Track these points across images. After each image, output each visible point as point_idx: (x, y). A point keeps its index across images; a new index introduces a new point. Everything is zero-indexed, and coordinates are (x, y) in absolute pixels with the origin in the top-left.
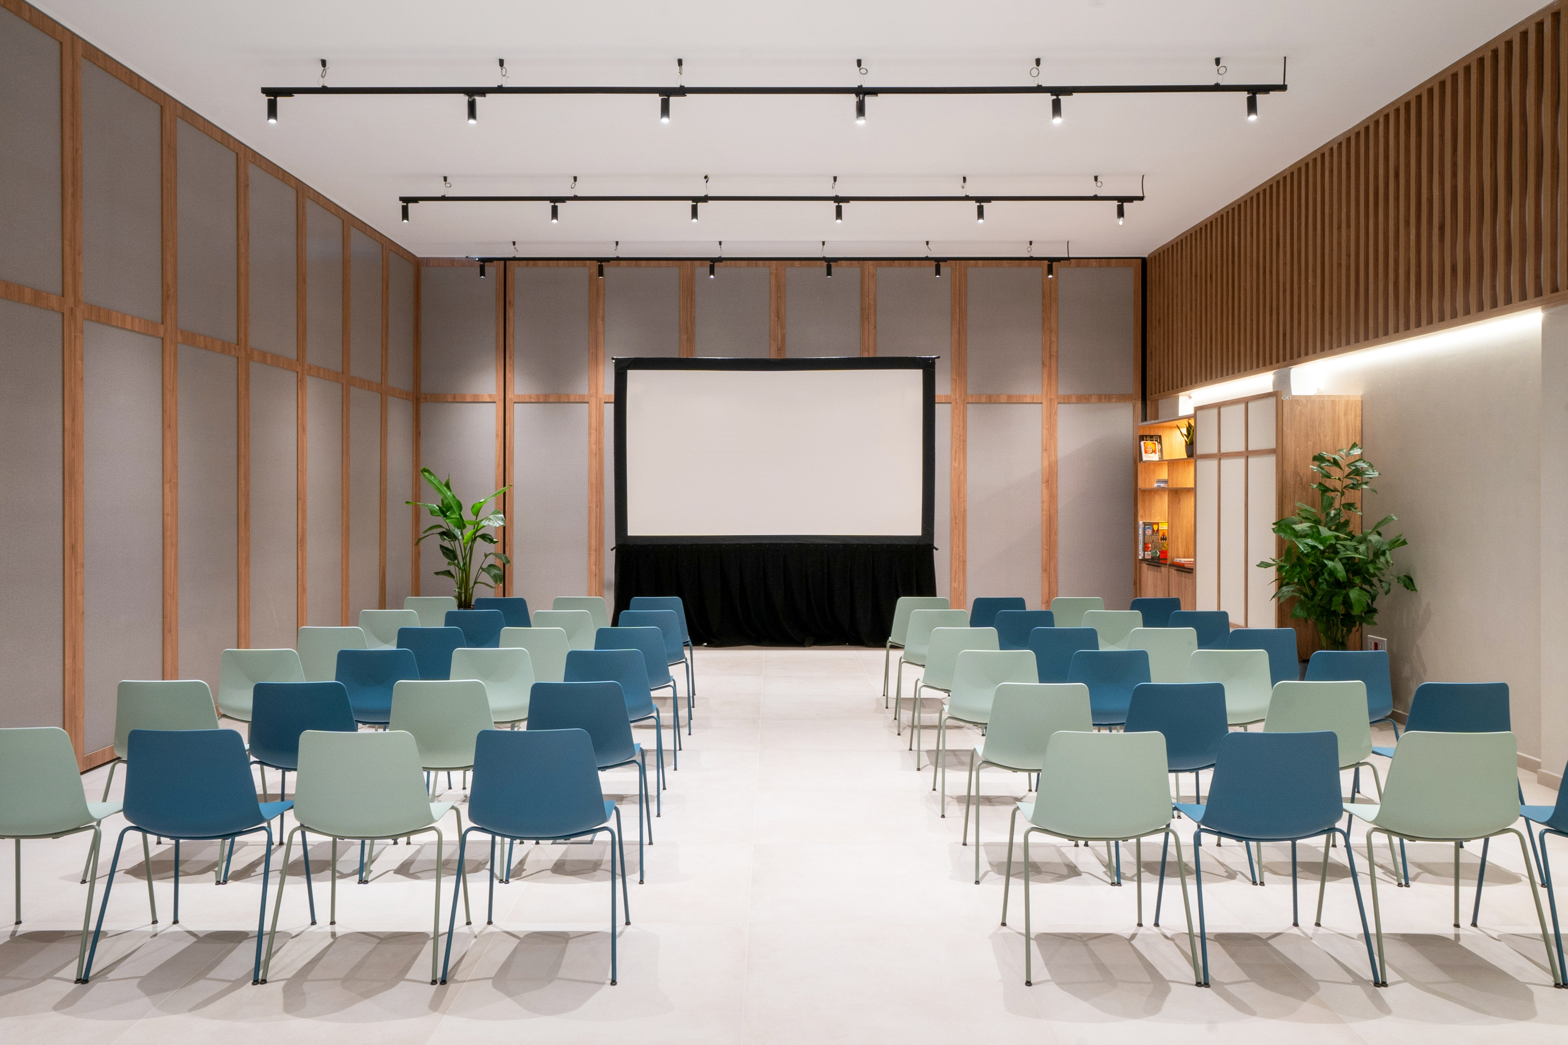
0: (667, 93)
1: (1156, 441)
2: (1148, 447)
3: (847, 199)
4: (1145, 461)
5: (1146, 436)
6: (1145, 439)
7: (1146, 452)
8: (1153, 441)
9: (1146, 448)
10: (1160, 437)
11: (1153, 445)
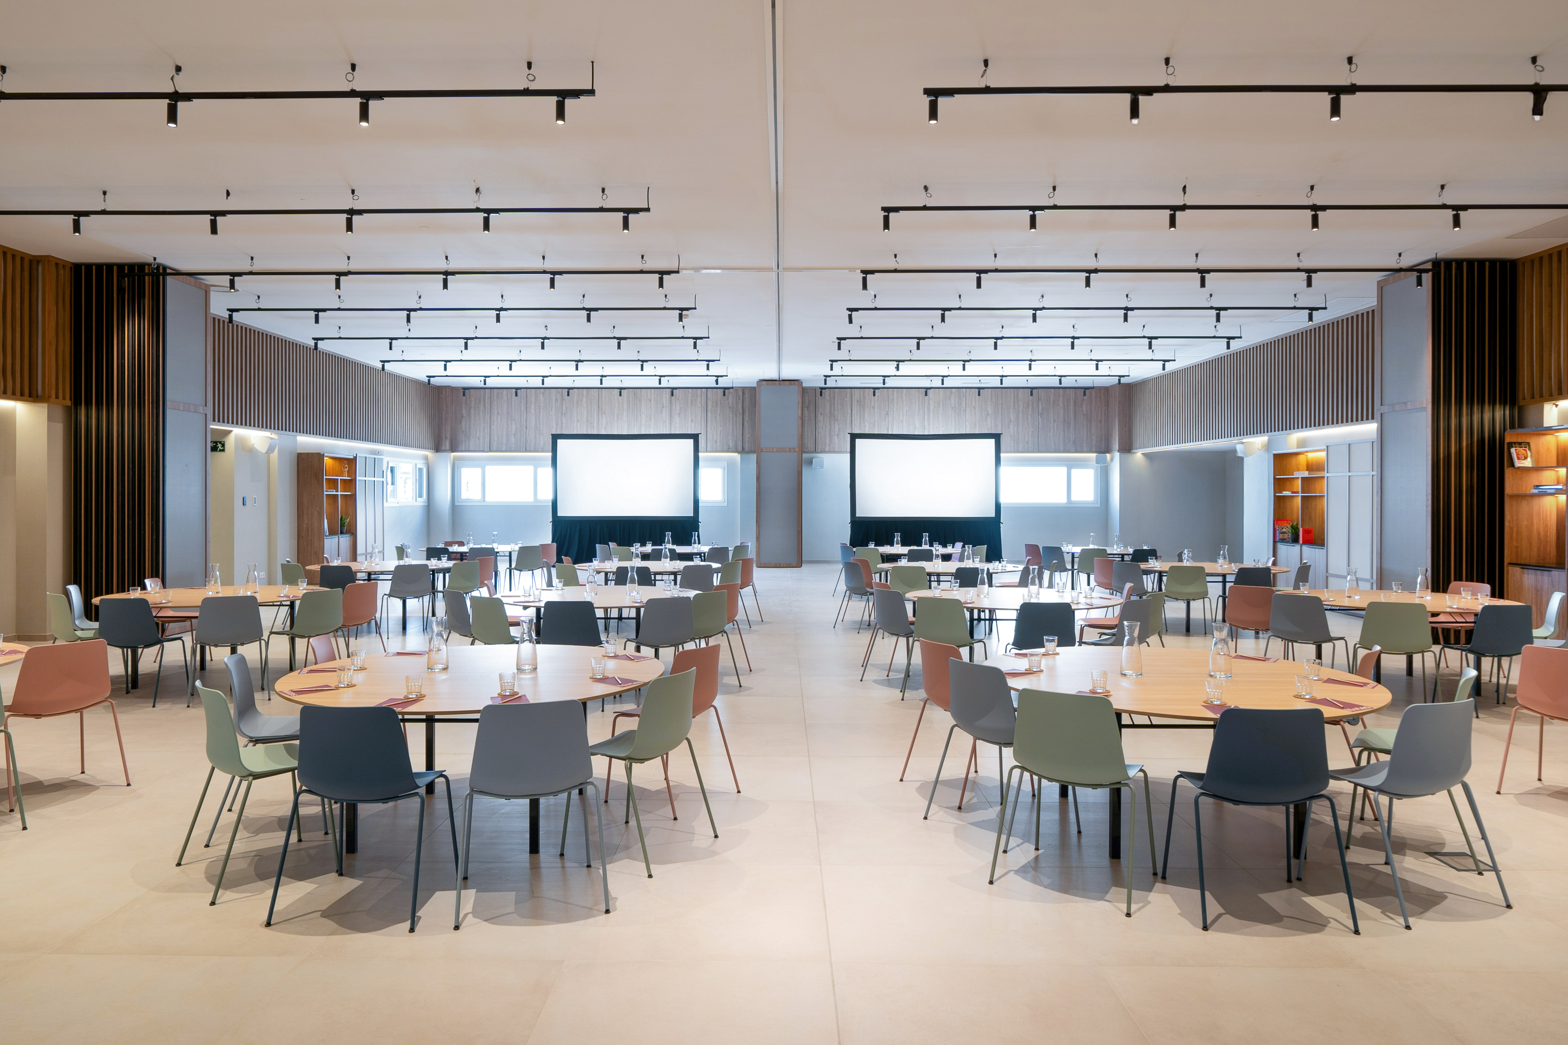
0: (1337, 92)
1: (1525, 447)
2: (1520, 453)
3: (1324, 208)
4: (1519, 468)
5: (1515, 443)
6: (1514, 446)
7: (1518, 459)
8: (1522, 447)
9: (1518, 455)
10: (1528, 444)
11: (1525, 452)
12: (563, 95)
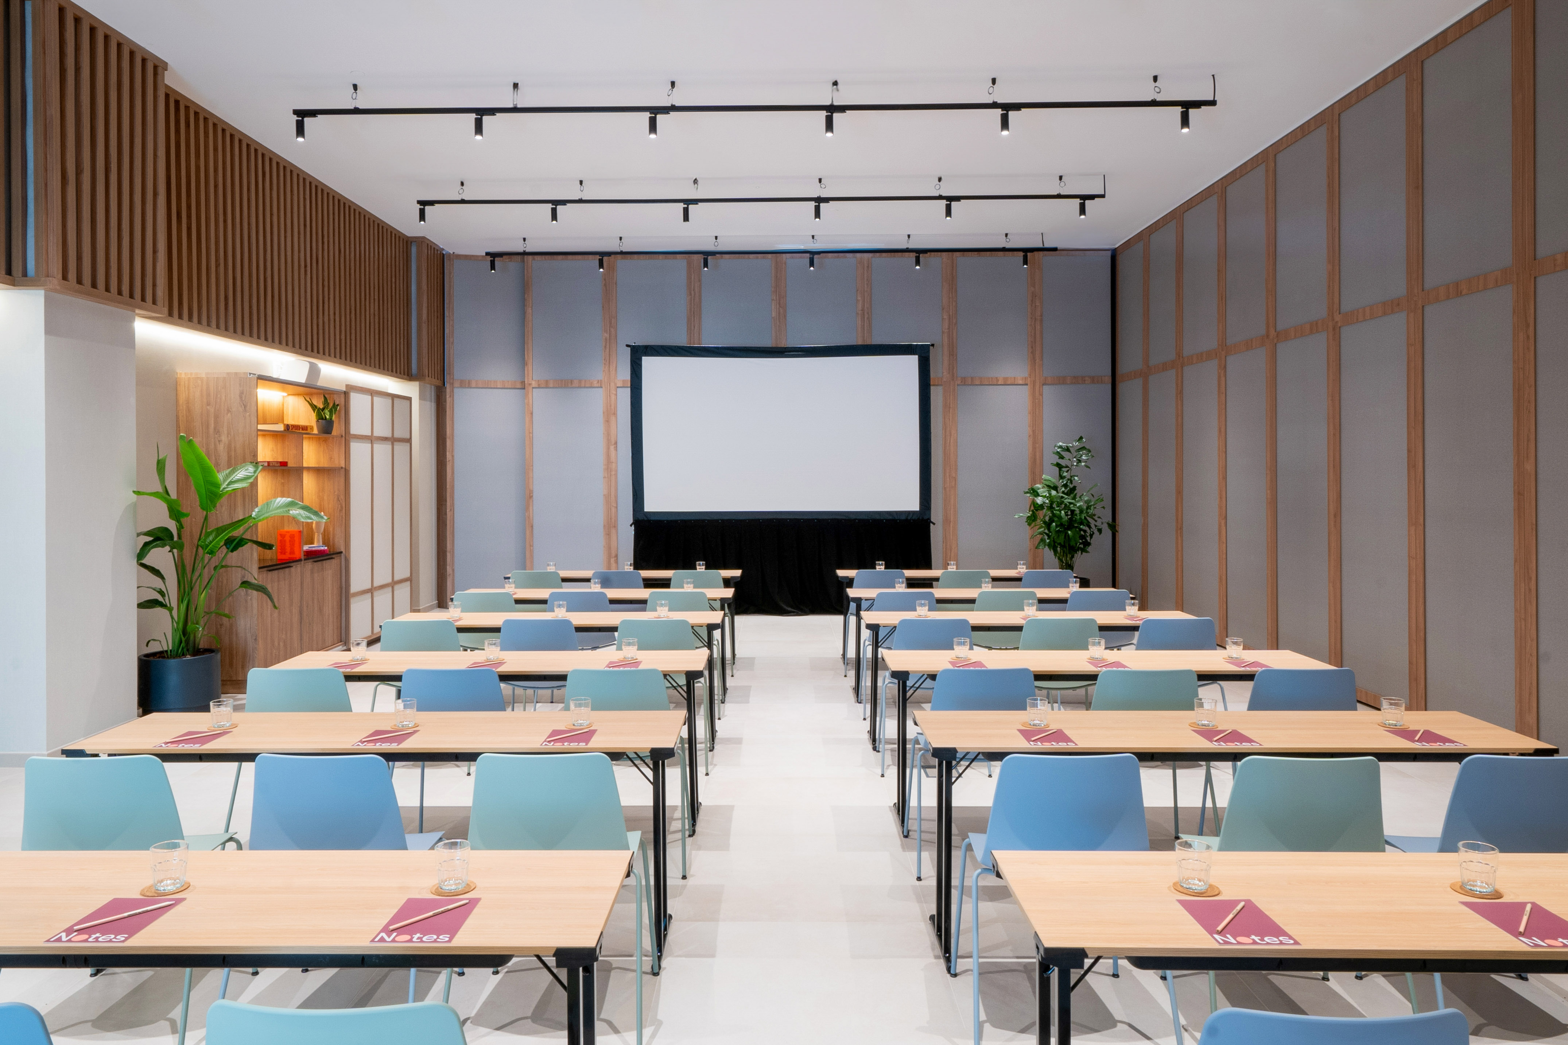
12: (1187, 106)
